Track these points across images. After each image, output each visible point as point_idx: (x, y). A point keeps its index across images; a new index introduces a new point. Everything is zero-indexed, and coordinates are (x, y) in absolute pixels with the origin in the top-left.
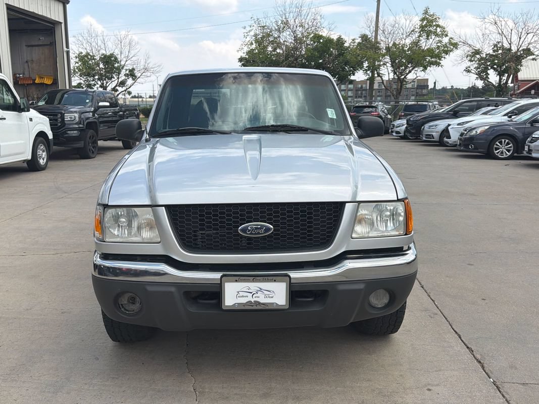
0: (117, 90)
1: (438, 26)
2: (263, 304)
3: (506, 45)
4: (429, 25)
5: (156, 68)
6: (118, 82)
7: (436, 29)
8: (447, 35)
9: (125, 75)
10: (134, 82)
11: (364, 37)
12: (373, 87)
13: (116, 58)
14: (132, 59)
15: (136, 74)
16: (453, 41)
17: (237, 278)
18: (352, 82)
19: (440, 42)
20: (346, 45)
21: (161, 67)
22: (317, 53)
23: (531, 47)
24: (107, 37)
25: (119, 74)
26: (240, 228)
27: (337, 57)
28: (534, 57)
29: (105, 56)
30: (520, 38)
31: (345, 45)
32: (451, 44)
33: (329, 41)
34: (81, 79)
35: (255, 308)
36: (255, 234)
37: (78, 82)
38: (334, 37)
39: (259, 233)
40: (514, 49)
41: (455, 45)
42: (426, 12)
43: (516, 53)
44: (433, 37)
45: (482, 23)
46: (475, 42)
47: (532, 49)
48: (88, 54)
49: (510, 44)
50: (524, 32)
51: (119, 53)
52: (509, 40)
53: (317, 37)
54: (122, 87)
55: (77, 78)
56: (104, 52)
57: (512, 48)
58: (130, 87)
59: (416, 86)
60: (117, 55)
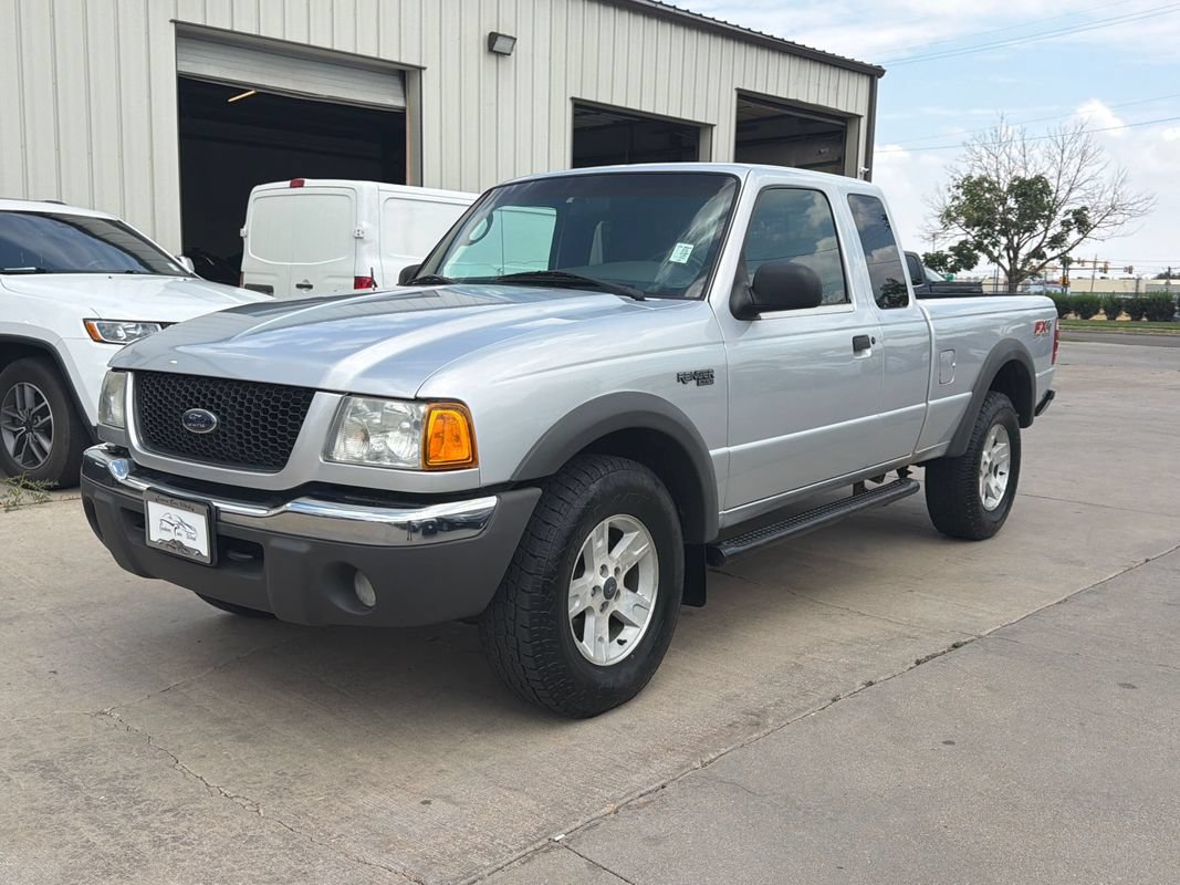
0: (1043, 256)
2: (186, 549)
5: (1139, 205)
6: (1045, 237)
9: (1063, 223)
10: (1081, 236)
13: (1046, 185)
14: (1083, 186)
15: (1090, 221)
21: (1151, 201)
24: (1032, 142)
25: (1049, 219)
29: (1022, 182)
34: (968, 233)
37: (963, 238)
48: (983, 179)
51: (1056, 175)
54: (1053, 249)
55: (959, 231)
56: (1022, 174)
58: (1070, 249)
60: (1052, 178)
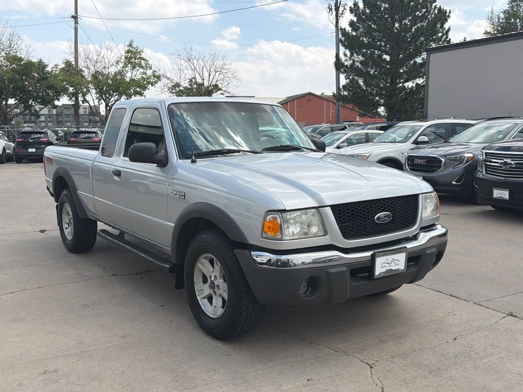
1: (142, 59)
2: (395, 270)
3: (199, 81)
4: (133, 57)
7: (140, 61)
8: (151, 68)
11: (68, 64)
12: (78, 113)
16: (157, 74)
17: (383, 253)
18: (55, 107)
19: (145, 73)
20: (49, 69)
22: (17, 76)
23: (218, 83)
26: (375, 218)
27: (39, 81)
28: (222, 92)
30: (210, 75)
31: (46, 69)
32: (154, 76)
33: (30, 64)
35: (390, 274)
36: (384, 221)
38: (35, 60)
39: (386, 220)
40: (206, 84)
41: (159, 78)
42: (130, 45)
43: (208, 87)
44: (137, 68)
45: (178, 59)
46: (173, 75)
47: (220, 86)
49: (203, 80)
50: (212, 70)
52: (201, 76)
53: (16, 59)
57: (205, 83)
59: (88, 113)
